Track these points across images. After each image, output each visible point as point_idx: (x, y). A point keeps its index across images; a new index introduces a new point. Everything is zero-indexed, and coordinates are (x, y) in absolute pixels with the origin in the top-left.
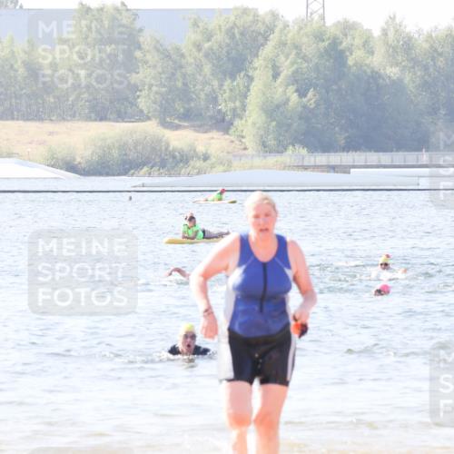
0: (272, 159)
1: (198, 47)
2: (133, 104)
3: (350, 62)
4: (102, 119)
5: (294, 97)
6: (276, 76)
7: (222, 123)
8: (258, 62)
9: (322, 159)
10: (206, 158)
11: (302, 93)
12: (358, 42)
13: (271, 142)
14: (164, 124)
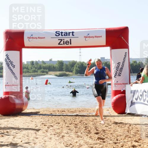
0: (76, 75)
1: (69, 64)
2: (63, 70)
3: (84, 65)
4: (60, 71)
5: (79, 69)
6: (77, 67)
7: (72, 72)
8: (75, 66)
9: (81, 75)
10: (70, 75)
11: (79, 68)
12: (84, 64)
13: (76, 73)
14: (66, 72)
